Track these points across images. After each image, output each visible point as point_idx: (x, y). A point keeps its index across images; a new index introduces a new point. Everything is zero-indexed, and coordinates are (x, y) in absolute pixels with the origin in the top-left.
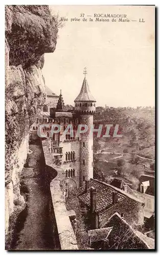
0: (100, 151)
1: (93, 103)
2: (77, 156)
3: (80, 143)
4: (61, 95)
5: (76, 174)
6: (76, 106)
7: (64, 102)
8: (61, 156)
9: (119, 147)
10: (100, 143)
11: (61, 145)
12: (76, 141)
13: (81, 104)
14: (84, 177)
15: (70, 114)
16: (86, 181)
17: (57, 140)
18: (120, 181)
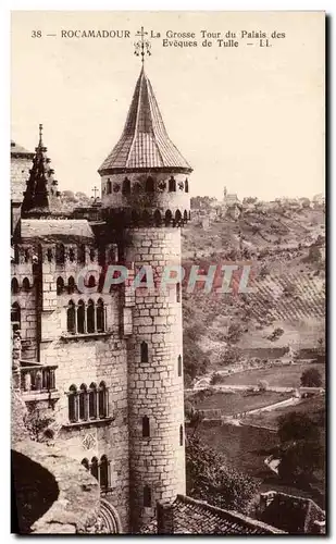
0: (208, 380)
1: (180, 178)
2: (115, 399)
3: (130, 348)
4: (41, 149)
5: (114, 479)
6: (110, 189)
7: (54, 177)
8: (52, 402)
9: (284, 361)
10: (205, 348)
11: (48, 356)
12: (112, 340)
13: (127, 182)
14: (148, 491)
15: (82, 228)
16: (159, 508)
17: (32, 334)
18: (301, 502)
